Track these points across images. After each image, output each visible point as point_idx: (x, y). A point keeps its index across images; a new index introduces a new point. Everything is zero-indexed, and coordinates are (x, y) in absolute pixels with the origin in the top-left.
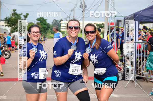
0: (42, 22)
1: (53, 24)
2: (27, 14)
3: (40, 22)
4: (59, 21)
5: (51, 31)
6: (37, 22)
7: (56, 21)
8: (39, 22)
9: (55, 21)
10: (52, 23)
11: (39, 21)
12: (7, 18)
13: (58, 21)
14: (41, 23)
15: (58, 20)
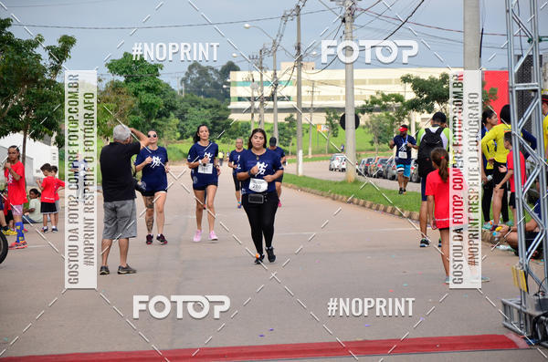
0: (138, 80)
1: (186, 85)
2: (68, 42)
3: (127, 81)
4: (216, 71)
6: (112, 82)
7: (204, 72)
8: (122, 79)
9: (195, 75)
10: (184, 80)
11: (121, 74)
13: (210, 72)
14: (133, 84)
15: (212, 69)
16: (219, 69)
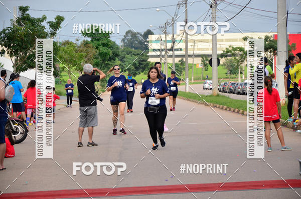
0: (98, 40)
1: (124, 43)
2: (60, 19)
3: (92, 41)
4: (141, 35)
5: (122, 64)
6: (84, 41)
7: (134, 35)
8: (89, 39)
9: (129, 37)
10: (123, 40)
11: (89, 37)
12: (4, 30)
13: (138, 35)
14: (96, 42)
15: (139, 33)
16: (143, 34)
